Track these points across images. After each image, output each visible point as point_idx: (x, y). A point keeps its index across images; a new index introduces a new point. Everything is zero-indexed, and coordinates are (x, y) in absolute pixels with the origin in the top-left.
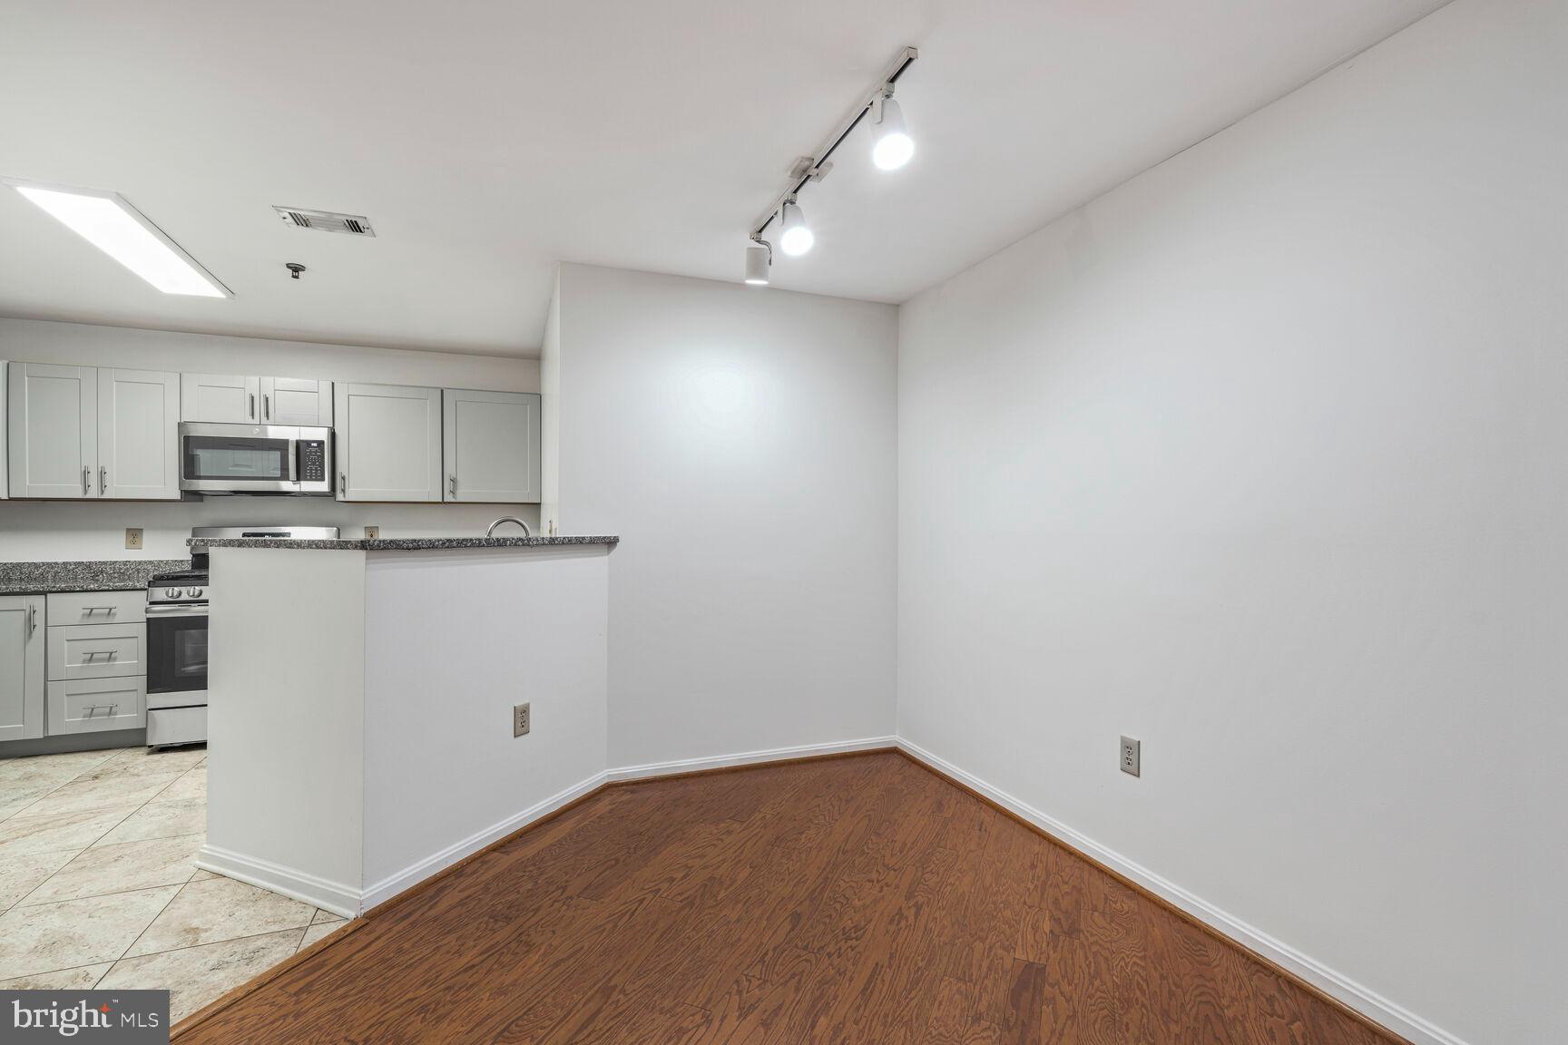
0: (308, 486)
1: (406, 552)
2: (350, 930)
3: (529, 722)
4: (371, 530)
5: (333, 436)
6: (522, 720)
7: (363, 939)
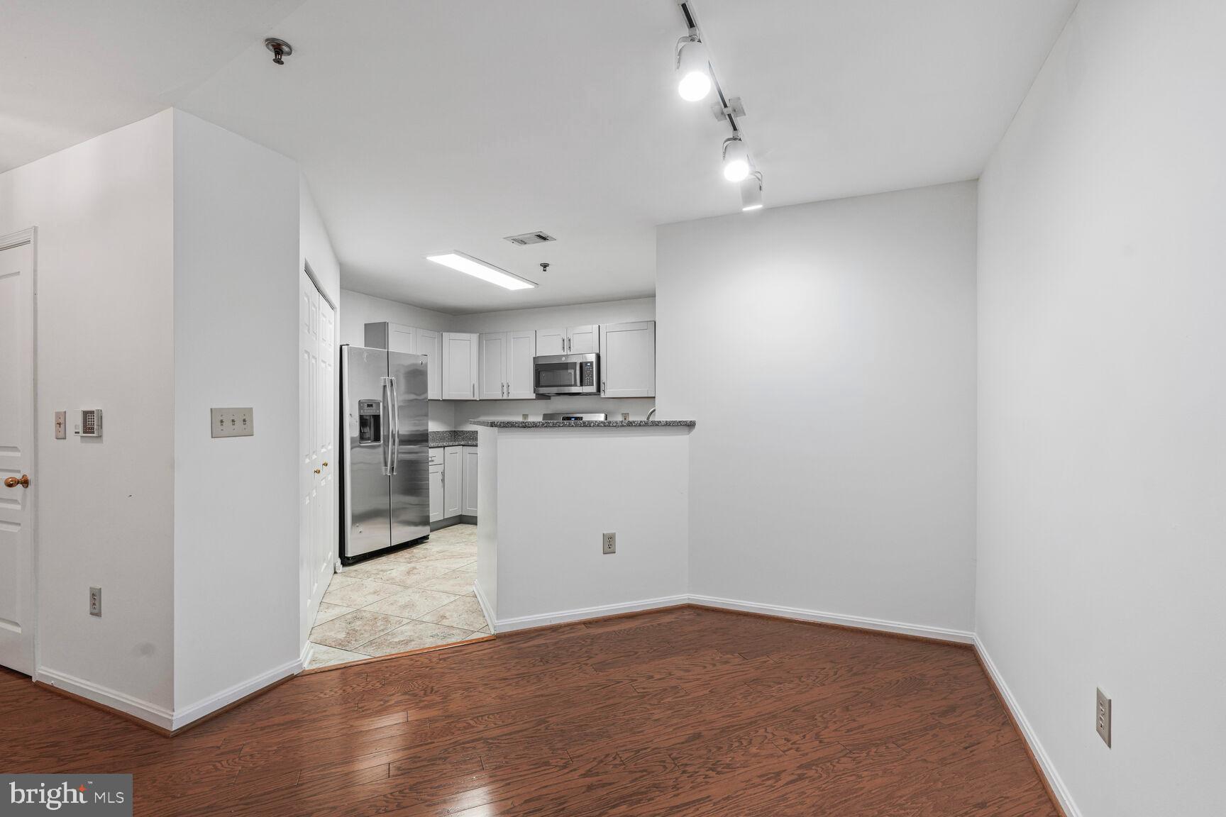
0: (586, 389)
1: (516, 429)
2: (485, 639)
3: (615, 545)
4: (625, 415)
5: (598, 357)
6: (609, 544)
7: (486, 645)
